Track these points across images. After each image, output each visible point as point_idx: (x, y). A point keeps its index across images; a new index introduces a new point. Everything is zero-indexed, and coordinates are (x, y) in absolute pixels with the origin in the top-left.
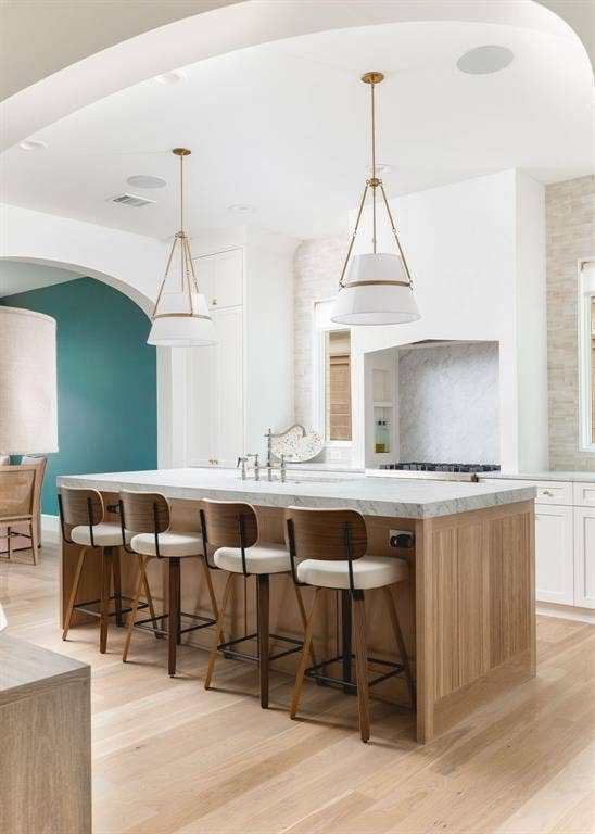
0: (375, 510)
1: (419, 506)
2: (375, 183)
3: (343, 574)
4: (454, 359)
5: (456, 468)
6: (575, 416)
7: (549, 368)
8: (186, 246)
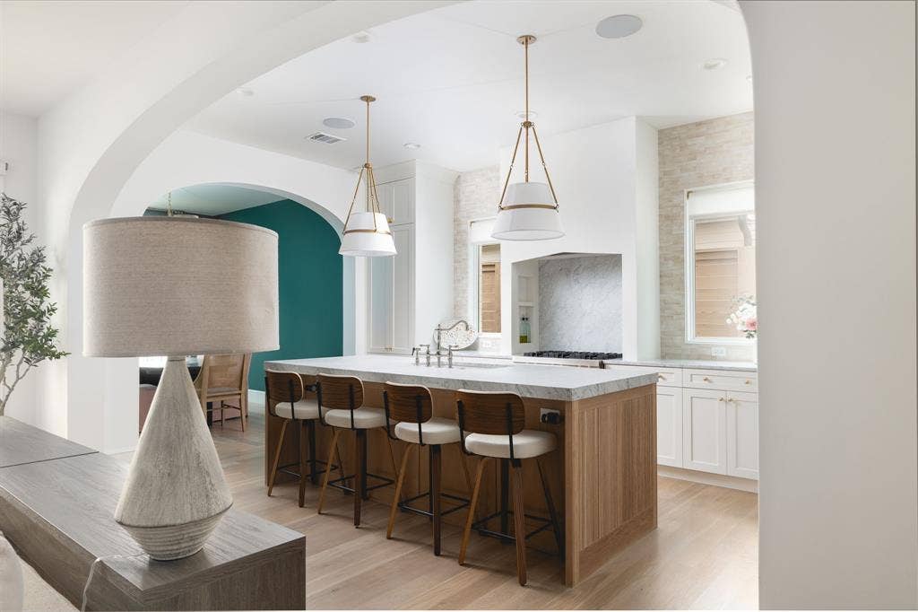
0: (531, 393)
1: (568, 390)
2: (527, 125)
3: (505, 446)
4: (584, 269)
5: (587, 356)
6: (681, 315)
7: (661, 276)
8: (370, 174)
